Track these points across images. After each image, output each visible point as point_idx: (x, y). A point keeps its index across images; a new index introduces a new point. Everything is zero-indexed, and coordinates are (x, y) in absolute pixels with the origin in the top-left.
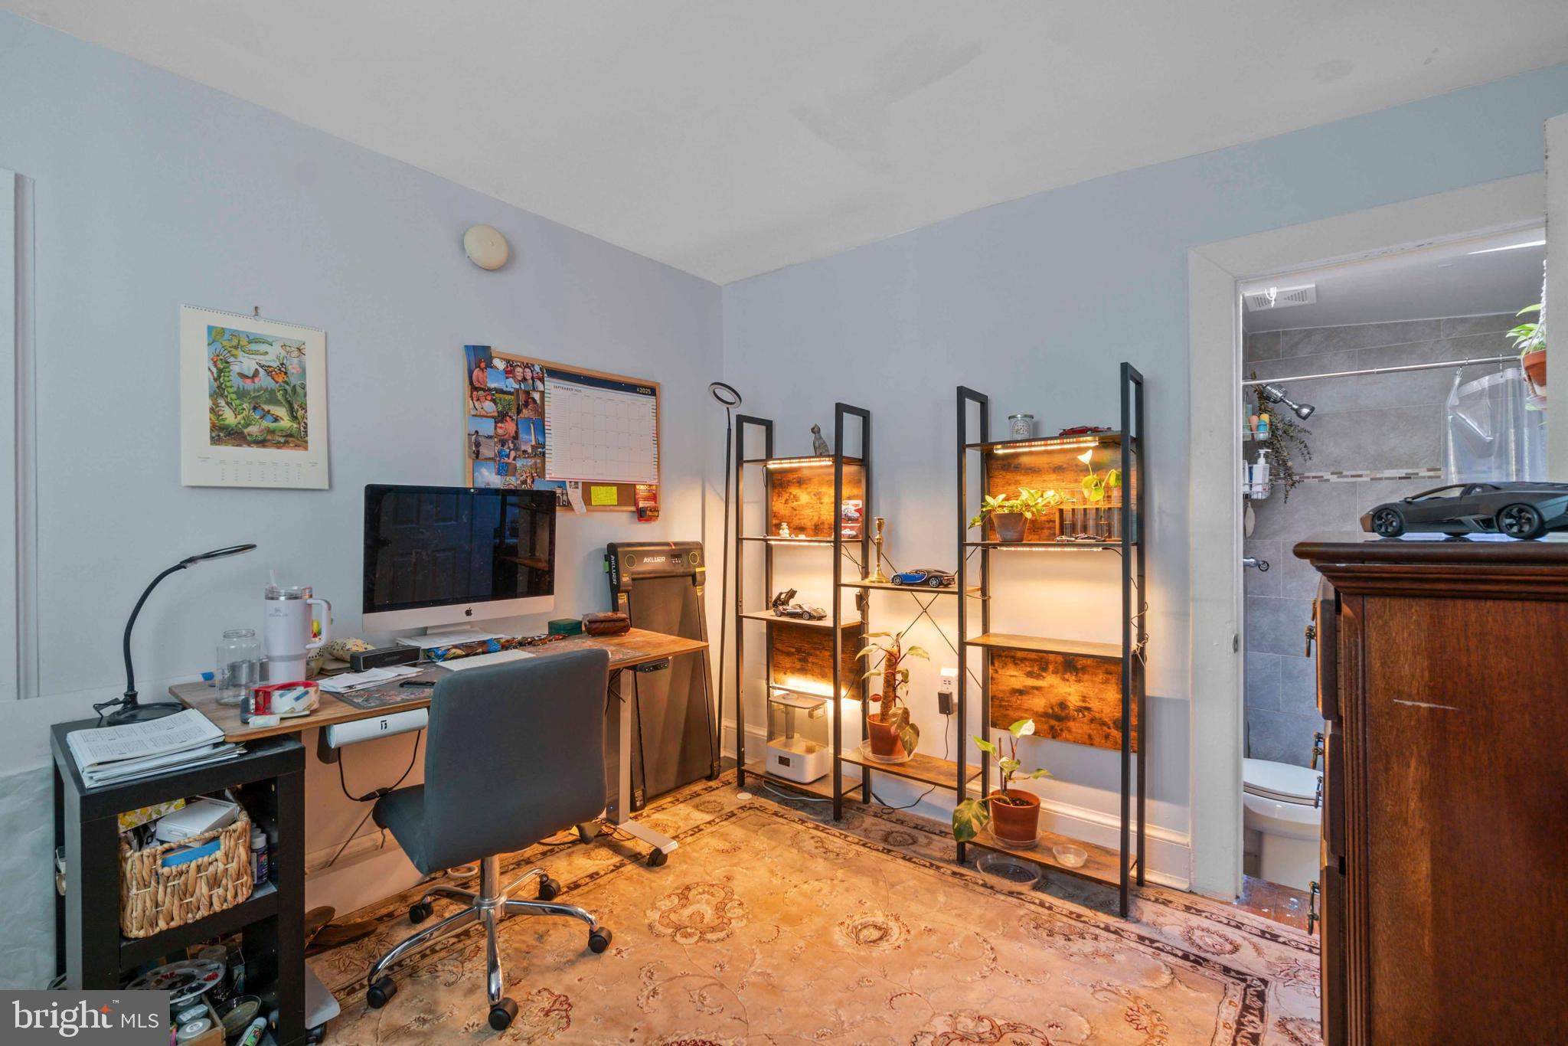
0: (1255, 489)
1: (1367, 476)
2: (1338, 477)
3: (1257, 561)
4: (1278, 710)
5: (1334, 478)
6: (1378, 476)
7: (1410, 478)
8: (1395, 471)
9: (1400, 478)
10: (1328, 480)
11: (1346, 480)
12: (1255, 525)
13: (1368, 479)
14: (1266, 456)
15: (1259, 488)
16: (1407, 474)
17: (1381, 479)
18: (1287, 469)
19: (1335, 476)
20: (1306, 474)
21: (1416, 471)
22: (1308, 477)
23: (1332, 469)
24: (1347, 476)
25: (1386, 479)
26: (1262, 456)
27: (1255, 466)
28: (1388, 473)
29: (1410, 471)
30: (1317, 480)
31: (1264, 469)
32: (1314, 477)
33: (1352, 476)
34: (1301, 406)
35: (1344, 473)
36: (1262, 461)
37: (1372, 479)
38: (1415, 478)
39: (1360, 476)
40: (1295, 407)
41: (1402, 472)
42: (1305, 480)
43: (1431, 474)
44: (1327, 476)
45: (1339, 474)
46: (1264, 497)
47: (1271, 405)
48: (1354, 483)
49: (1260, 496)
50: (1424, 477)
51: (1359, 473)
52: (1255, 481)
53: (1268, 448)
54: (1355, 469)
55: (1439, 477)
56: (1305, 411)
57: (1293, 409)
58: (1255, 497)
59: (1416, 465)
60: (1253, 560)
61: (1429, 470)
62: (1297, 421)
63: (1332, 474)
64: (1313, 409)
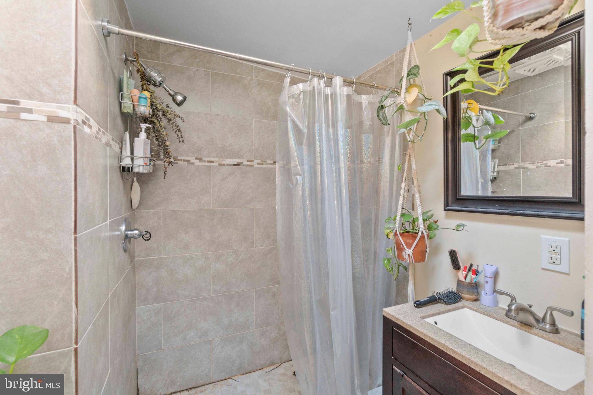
0: (136, 162)
1: (217, 162)
2: (200, 162)
3: (141, 232)
4: (161, 349)
5: (197, 162)
6: (223, 162)
7: (239, 165)
8: (231, 160)
9: (234, 165)
10: (193, 163)
11: (204, 164)
12: (141, 198)
13: (217, 164)
14: (147, 130)
15: (140, 162)
16: (237, 162)
17: (224, 165)
18: (166, 148)
19: (198, 161)
20: (179, 158)
21: (242, 161)
22: (180, 160)
23: (196, 156)
24: (205, 161)
25: (228, 165)
26: (143, 130)
27: (136, 139)
28: (228, 161)
29: (239, 161)
30: (186, 162)
31: (145, 143)
32: (184, 160)
33: (208, 162)
34: (176, 94)
35: (204, 159)
36: (143, 135)
37: (219, 165)
38: (242, 165)
39: (213, 162)
40: (173, 93)
41: (235, 161)
42: (179, 162)
43: (249, 163)
44: (193, 160)
45: (200, 159)
46: (145, 171)
47: (152, 87)
48: (209, 166)
49: (141, 170)
50: (245, 165)
51: (212, 159)
52: (136, 154)
53: (150, 124)
54: (209, 157)
55: (252, 166)
56: (179, 98)
57: (170, 95)
58: (136, 170)
59: (241, 157)
60: (136, 232)
61: (248, 161)
62: (174, 107)
63: (196, 159)
64: (185, 98)
